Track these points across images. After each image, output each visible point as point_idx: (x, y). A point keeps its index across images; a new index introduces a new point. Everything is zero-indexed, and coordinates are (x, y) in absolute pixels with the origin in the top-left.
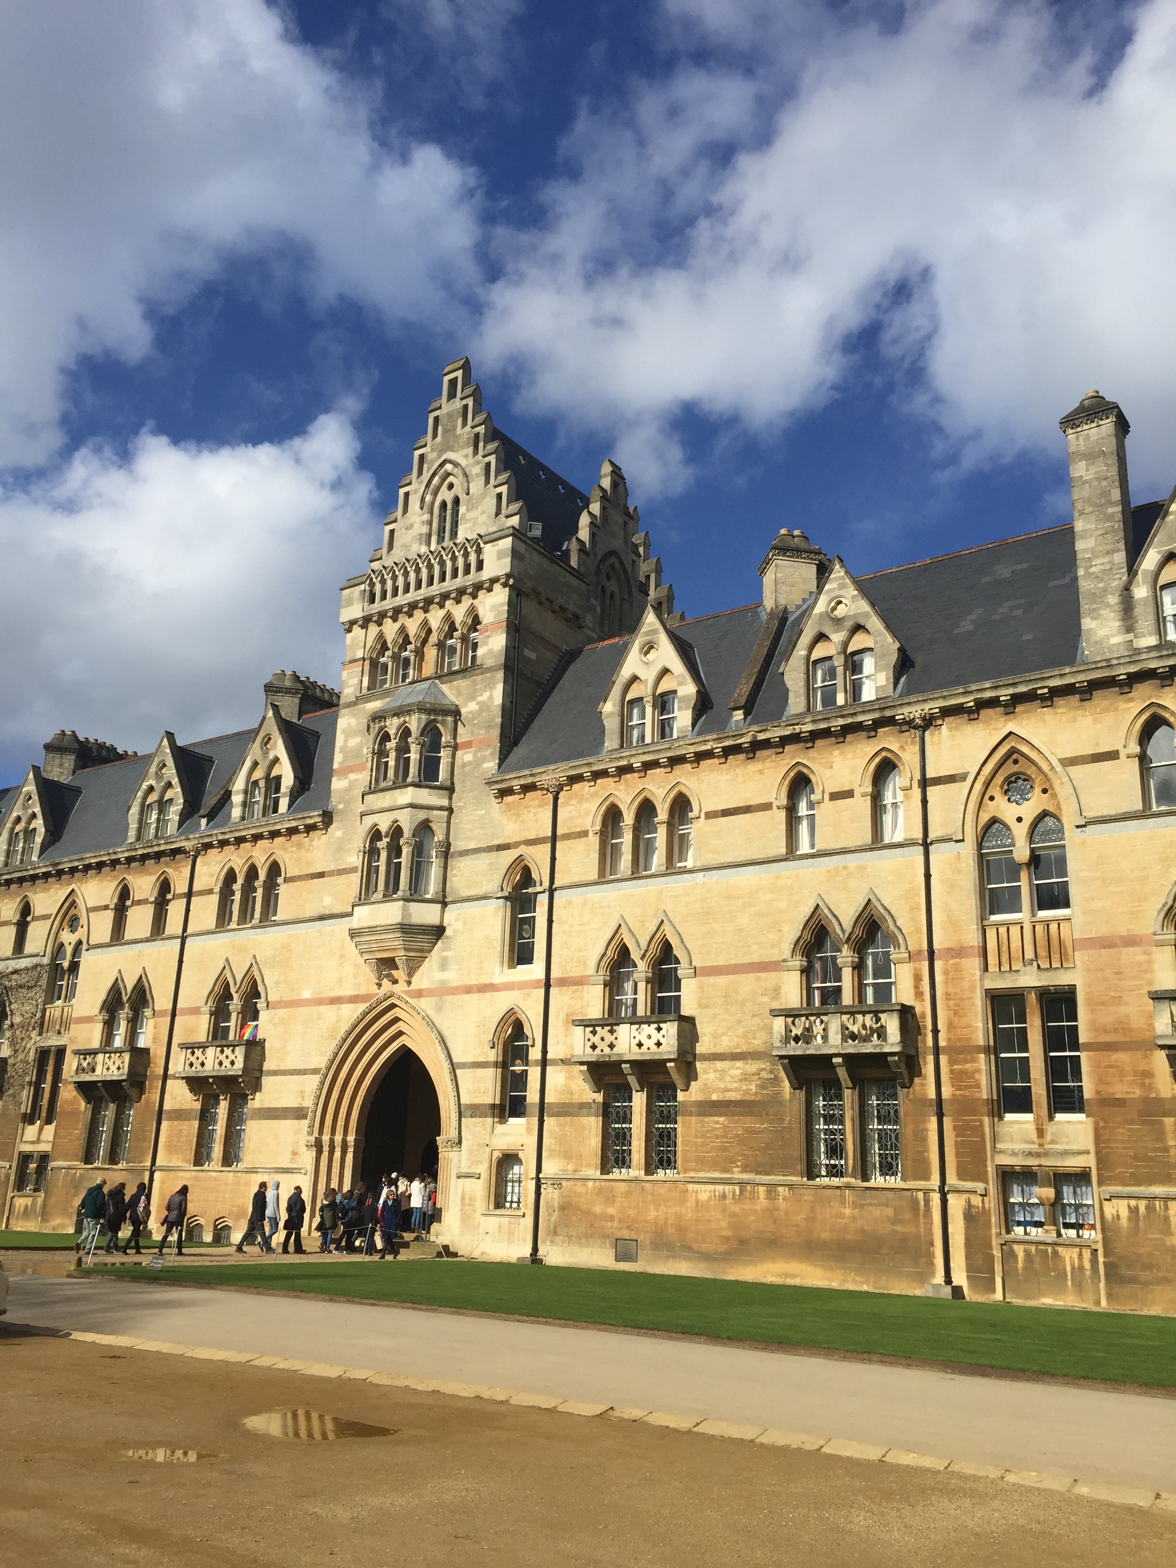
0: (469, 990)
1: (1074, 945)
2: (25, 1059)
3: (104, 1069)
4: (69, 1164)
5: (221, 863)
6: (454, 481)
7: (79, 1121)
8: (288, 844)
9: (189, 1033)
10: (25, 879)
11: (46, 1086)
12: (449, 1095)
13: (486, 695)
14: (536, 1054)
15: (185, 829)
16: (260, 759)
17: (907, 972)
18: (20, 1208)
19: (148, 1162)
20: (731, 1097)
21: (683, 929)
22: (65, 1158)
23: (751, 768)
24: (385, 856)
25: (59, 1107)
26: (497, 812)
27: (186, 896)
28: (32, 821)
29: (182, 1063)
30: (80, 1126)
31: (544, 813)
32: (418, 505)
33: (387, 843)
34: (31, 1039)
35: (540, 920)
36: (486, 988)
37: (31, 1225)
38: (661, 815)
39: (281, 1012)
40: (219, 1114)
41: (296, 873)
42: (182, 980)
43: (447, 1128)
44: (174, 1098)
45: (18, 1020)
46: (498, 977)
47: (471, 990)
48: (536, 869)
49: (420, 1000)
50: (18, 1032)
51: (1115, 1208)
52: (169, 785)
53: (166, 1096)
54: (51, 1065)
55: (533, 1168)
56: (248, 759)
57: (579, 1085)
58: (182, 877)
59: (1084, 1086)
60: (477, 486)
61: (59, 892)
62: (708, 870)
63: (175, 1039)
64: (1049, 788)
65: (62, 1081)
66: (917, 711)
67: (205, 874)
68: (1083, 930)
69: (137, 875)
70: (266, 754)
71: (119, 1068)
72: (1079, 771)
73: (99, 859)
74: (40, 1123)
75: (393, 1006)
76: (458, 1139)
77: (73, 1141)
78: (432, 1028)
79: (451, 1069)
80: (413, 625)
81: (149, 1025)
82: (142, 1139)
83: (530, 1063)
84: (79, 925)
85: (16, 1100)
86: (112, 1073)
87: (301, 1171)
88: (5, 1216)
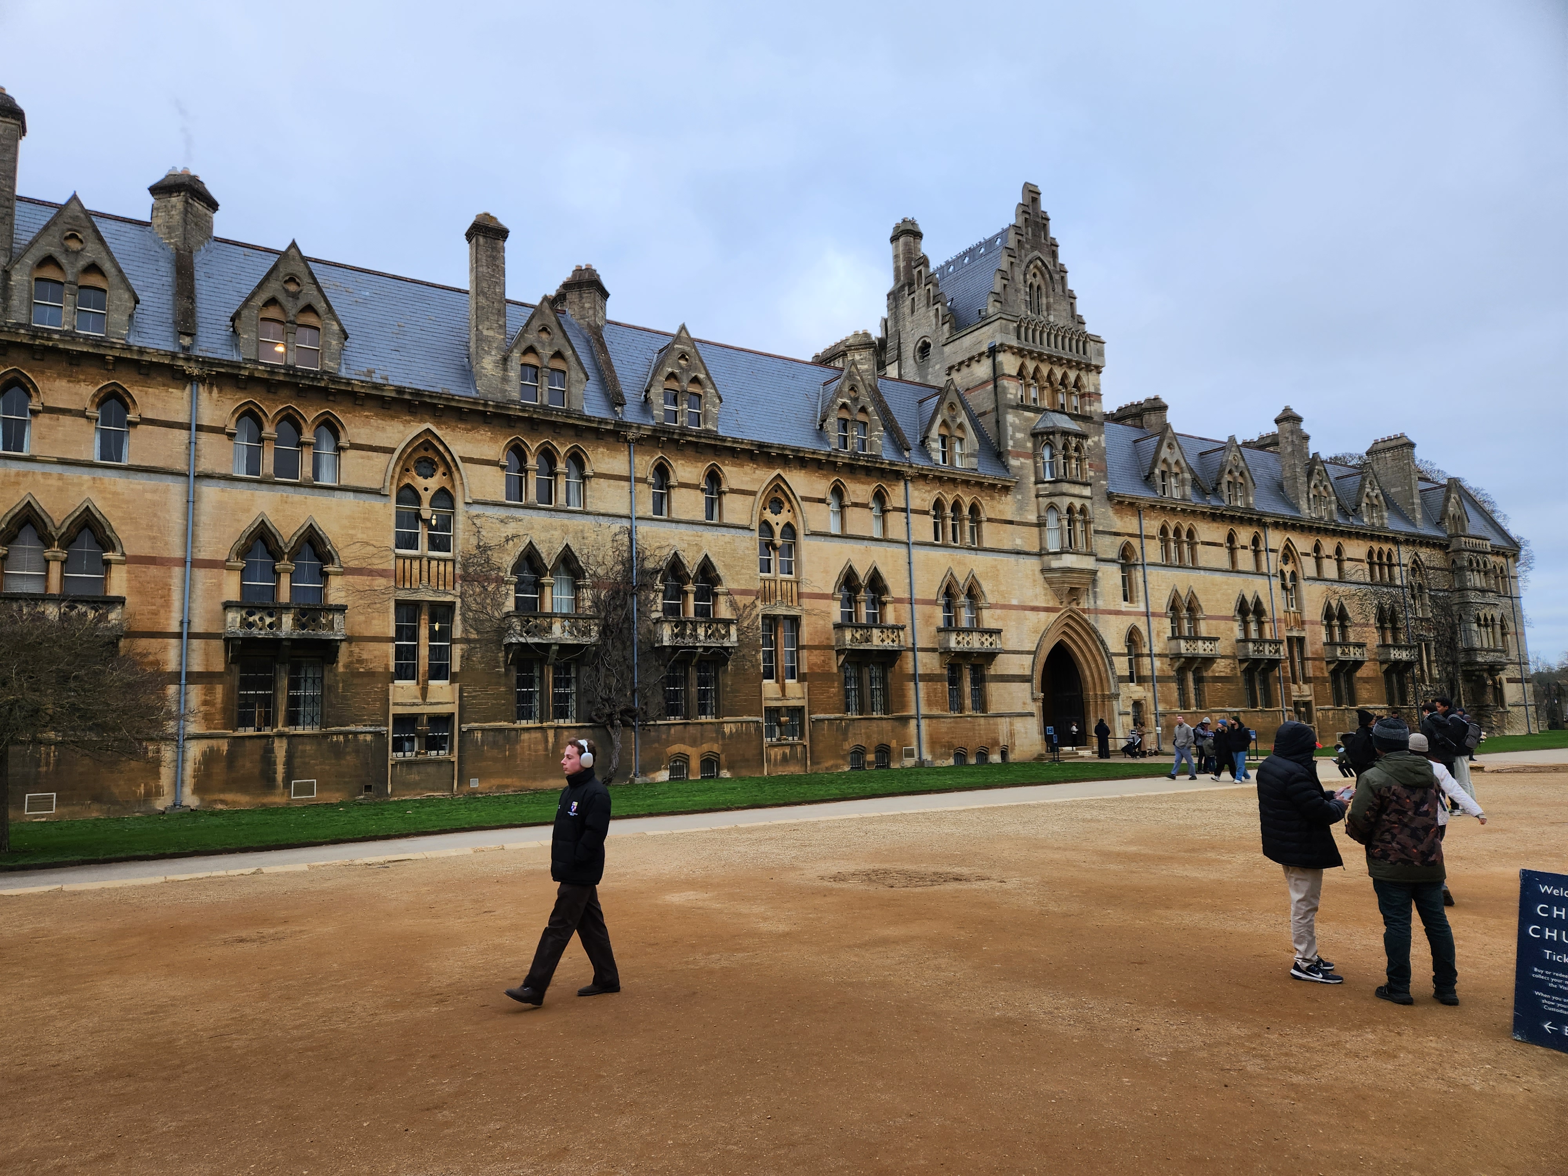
1: (1303, 623)
2: (753, 624)
3: (878, 640)
4: (832, 716)
5: (929, 491)
6: (1038, 273)
7: (834, 681)
8: (983, 494)
9: (928, 619)
10: (714, 447)
11: (776, 650)
12: (1106, 670)
13: (1096, 439)
14: (1146, 651)
15: (888, 455)
16: (949, 420)
17: (1267, 627)
18: (776, 756)
19: (912, 712)
20: (1223, 674)
21: (1198, 596)
22: (825, 711)
23: (1215, 525)
24: (1078, 525)
25: (804, 669)
26: (1110, 512)
27: (904, 510)
28: (691, 385)
29: (948, 641)
30: (836, 685)
31: (1135, 521)
32: (1022, 277)
33: (1080, 518)
34: (755, 607)
35: (1140, 580)
36: (1118, 613)
37: (794, 769)
38: (1184, 537)
39: (998, 612)
40: (960, 678)
41: (993, 516)
42: (913, 577)
43: (1098, 688)
44: (925, 665)
45: (734, 586)
46: (1124, 606)
47: (1111, 612)
48: (1133, 552)
49: (1086, 616)
50: (737, 598)
51: (1319, 714)
52: (863, 410)
53: (918, 664)
54: (779, 631)
55: (1153, 708)
56: (939, 416)
57: (1166, 667)
58: (896, 495)
59: (1310, 673)
60: (1059, 289)
61: (757, 471)
62: (1205, 569)
63: (917, 622)
64: (1294, 562)
65: (804, 647)
66: (1269, 520)
67: (917, 497)
68: (1307, 616)
69: (849, 481)
70: (954, 418)
71: (893, 641)
72: (1303, 558)
73: (815, 456)
74: (777, 682)
75: (1069, 616)
76: (1119, 695)
77: (831, 697)
78: (1095, 631)
79: (1110, 655)
80: (1045, 369)
81: (890, 609)
82: (902, 695)
83: (1142, 655)
84: (781, 508)
85: (751, 661)
86: (888, 644)
87: (1031, 715)
88: (765, 764)
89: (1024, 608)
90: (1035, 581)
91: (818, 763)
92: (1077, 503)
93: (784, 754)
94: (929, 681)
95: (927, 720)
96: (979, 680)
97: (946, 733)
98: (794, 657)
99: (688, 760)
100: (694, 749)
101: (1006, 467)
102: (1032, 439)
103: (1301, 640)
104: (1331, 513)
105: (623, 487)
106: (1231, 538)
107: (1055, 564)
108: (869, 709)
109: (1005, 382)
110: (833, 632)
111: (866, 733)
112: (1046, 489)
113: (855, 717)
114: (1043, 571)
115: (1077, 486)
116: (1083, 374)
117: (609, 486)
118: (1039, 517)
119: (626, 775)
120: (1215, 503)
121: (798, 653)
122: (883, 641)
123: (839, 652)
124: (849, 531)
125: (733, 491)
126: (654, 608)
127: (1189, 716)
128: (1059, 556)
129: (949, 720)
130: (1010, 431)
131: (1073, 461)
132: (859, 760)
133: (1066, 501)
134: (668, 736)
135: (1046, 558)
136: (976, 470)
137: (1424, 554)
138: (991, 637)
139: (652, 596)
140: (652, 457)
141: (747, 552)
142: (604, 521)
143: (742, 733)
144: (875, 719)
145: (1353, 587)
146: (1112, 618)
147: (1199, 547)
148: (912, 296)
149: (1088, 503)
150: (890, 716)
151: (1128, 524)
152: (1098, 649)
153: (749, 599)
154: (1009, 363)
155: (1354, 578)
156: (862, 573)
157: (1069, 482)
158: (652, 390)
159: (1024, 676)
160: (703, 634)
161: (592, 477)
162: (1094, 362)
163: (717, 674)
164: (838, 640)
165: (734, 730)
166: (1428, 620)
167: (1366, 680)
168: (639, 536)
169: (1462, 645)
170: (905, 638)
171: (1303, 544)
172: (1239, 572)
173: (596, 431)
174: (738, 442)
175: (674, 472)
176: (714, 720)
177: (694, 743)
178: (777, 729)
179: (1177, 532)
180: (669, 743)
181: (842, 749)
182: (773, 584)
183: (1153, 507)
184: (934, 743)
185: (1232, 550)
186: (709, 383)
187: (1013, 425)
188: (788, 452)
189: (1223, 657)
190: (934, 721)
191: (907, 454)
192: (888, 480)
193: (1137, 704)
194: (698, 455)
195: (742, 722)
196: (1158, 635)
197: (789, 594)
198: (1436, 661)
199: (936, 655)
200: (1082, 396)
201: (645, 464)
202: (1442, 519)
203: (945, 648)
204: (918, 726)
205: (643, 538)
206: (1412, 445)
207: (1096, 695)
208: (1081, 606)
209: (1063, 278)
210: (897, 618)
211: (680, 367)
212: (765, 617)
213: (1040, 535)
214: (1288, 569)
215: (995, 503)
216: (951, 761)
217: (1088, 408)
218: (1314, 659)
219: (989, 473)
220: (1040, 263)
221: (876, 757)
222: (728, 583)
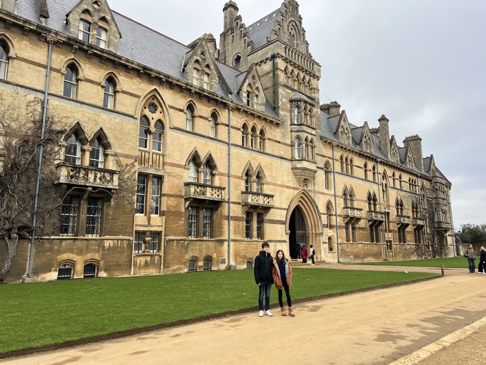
1: (389, 206)
2: (131, 177)
3: (210, 194)
4: (179, 238)
5: (241, 118)
6: (293, 29)
7: (182, 217)
8: (267, 125)
9: (237, 186)
10: (113, 62)
11: (146, 196)
12: (318, 221)
14: (334, 213)
15: (220, 93)
16: (252, 84)
17: (377, 206)
18: (140, 262)
19: (226, 237)
20: (362, 226)
21: (354, 189)
22: (175, 235)
23: (360, 159)
24: (309, 147)
25: (164, 208)
26: (321, 145)
27: (227, 126)
28: (100, 21)
29: (247, 199)
30: (183, 219)
31: (331, 151)
32: (287, 27)
33: (311, 144)
34: (134, 166)
35: (332, 179)
36: (323, 194)
37: (152, 272)
38: (349, 162)
39: (272, 187)
40: (251, 220)
41: (271, 137)
42: (231, 163)
43: (314, 230)
44: (234, 211)
45: (119, 151)
46: (326, 191)
47: (320, 193)
48: (330, 165)
49: (310, 193)
50: (122, 159)
51: (394, 246)
52: (208, 66)
53: (231, 210)
54: (149, 184)
55: (336, 241)
56: (247, 80)
57: (342, 222)
58: (223, 116)
59: (391, 228)
60: (302, 38)
61: (141, 84)
62: (356, 178)
63: (231, 187)
64: (386, 180)
65: (164, 195)
66: (379, 160)
67: (234, 120)
68: (391, 204)
69: (198, 103)
70: (254, 84)
71: (218, 196)
72: (390, 178)
73: (179, 83)
74: (146, 215)
75: (303, 193)
76: (323, 233)
77: (179, 227)
78: (314, 202)
79: (320, 214)
80: (296, 71)
81: (217, 178)
82: (221, 228)
83: (332, 215)
84: (156, 110)
85: (128, 200)
86: (215, 197)
87: (285, 242)
88: (133, 268)
89: (283, 186)
90: (288, 173)
91: (168, 267)
92: (309, 137)
93: (146, 262)
94: (236, 220)
95: (234, 242)
96: (261, 222)
97: (243, 250)
98: (158, 201)
99: (74, 264)
100: (80, 257)
101: (277, 114)
102: (290, 103)
103: (388, 213)
104: (397, 161)
105: (40, 71)
106: (365, 166)
107: (299, 165)
108: (202, 235)
109: (279, 72)
110: (183, 188)
111: (199, 249)
112: (295, 128)
113: (193, 239)
114: (292, 169)
115: (310, 129)
116: (311, 78)
117: (28, 68)
118: (292, 142)
119: (19, 275)
120: (359, 149)
121: (161, 199)
122: (212, 195)
123: (186, 200)
124: (196, 131)
125: (124, 92)
126: (57, 157)
127: (350, 245)
128: (300, 162)
129: (245, 243)
130: (280, 96)
131: (308, 116)
132: (194, 265)
133: (306, 135)
134: (59, 248)
135: (294, 162)
136: (264, 112)
137: (425, 182)
138: (268, 198)
139: (56, 149)
140: (66, 57)
141: (131, 131)
142: (22, 91)
143: (117, 247)
144: (205, 240)
145: (405, 193)
146: (321, 195)
147: (354, 167)
148: (233, 34)
149: (314, 137)
150: (213, 239)
151: (327, 152)
152: (315, 211)
153: (130, 161)
154: (281, 64)
155: (404, 189)
156: (203, 157)
157: (306, 126)
158: (71, 15)
159: (282, 221)
160: (93, 178)
161: (14, 59)
162: (316, 74)
163: (103, 207)
164: (186, 193)
165: (112, 245)
166: (426, 209)
167: (409, 232)
168: (50, 107)
169: (436, 220)
170: (225, 195)
171: (389, 172)
172: (368, 181)
173: (21, 28)
174: (129, 62)
175: (82, 71)
176: (98, 237)
177: (80, 252)
178: (143, 245)
179: (346, 159)
180: (60, 252)
181: (184, 259)
182: (147, 155)
183: (338, 146)
184: (236, 255)
185: (366, 171)
186: (113, 23)
187: (281, 94)
188: (162, 76)
189: (363, 219)
190: (237, 243)
191: (230, 95)
192: (220, 108)
193: (330, 238)
194: (101, 64)
195: (118, 240)
196: (339, 206)
197: (158, 162)
198: (429, 226)
199: (240, 206)
200: (311, 89)
201: (60, 60)
202: (429, 170)
203: (245, 203)
204: (229, 245)
205: (54, 108)
206: (421, 140)
207: (313, 233)
208: (308, 188)
209: (304, 34)
210: (220, 183)
211: (94, 8)
212: (140, 174)
213: (292, 151)
214: (384, 182)
215: (272, 131)
216: (245, 266)
217: (313, 95)
218: (393, 222)
219: (270, 115)
220: (294, 24)
221: (204, 264)
222: (115, 148)
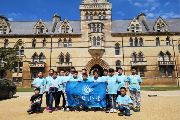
0: (110, 57)
3: (37, 65)
4: (28, 79)
5: (58, 38)
7: (29, 73)
9: (55, 61)
10: (6, 36)
13: (109, 23)
14: (122, 65)
16: (64, 25)
17: (172, 58)
20: (152, 69)
22: (26, 78)
23: (151, 36)
24: (96, 41)
26: (112, 37)
27: (51, 42)
31: (120, 38)
33: (97, 39)
35: (122, 51)
36: (114, 57)
38: (138, 40)
39: (75, 59)
41: (75, 41)
48: (120, 45)
49: (102, 59)
52: (42, 26)
54: (18, 65)
56: (62, 25)
57: (129, 68)
58: (48, 40)
61: (16, 39)
62: (146, 46)
66: (172, 33)
67: (54, 40)
69: (37, 38)
70: (66, 25)
73: (28, 35)
75: (96, 59)
77: (28, 76)
79: (109, 66)
80: (94, 12)
84: (22, 45)
86: (40, 66)
89: (83, 58)
91: (23, 87)
92: (96, 36)
102: (88, 26)
106: (157, 39)
109: (81, 16)
112: (89, 35)
114: (88, 50)
115: (97, 33)
118: (88, 40)
123: (30, 68)
125: (11, 43)
131: (96, 28)
133: (93, 36)
135: (89, 48)
136: (70, 33)
147: (144, 42)
151: (118, 39)
154: (83, 13)
156: (39, 54)
157: (95, 32)
162: (108, 8)
172: (160, 46)
179: (136, 40)
183: (126, 35)
187: (83, 24)
188: (22, 35)
191: (53, 32)
192: (47, 38)
196: (127, 61)
197: (22, 59)
199: (56, 68)
200: (106, 15)
211: (3, 25)
213: (89, 44)
215: (76, 39)
217: (107, 18)
219: (73, 34)
